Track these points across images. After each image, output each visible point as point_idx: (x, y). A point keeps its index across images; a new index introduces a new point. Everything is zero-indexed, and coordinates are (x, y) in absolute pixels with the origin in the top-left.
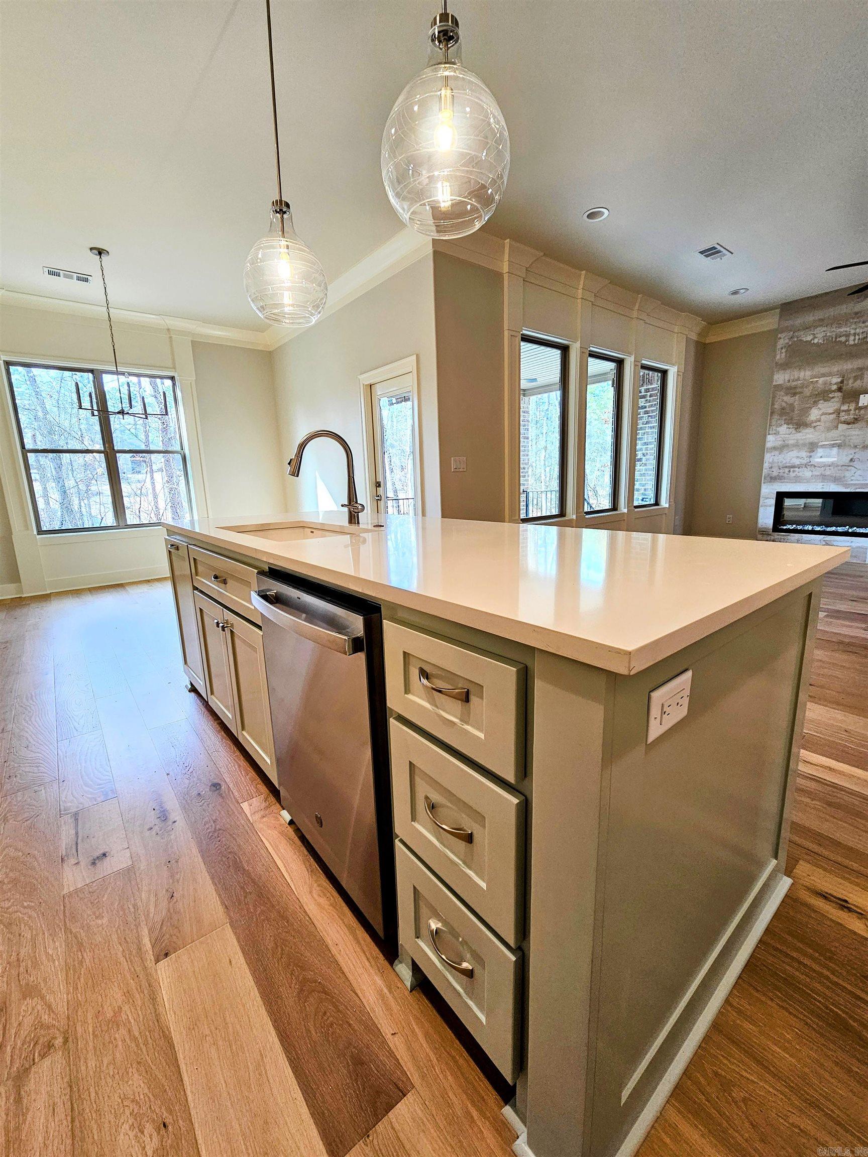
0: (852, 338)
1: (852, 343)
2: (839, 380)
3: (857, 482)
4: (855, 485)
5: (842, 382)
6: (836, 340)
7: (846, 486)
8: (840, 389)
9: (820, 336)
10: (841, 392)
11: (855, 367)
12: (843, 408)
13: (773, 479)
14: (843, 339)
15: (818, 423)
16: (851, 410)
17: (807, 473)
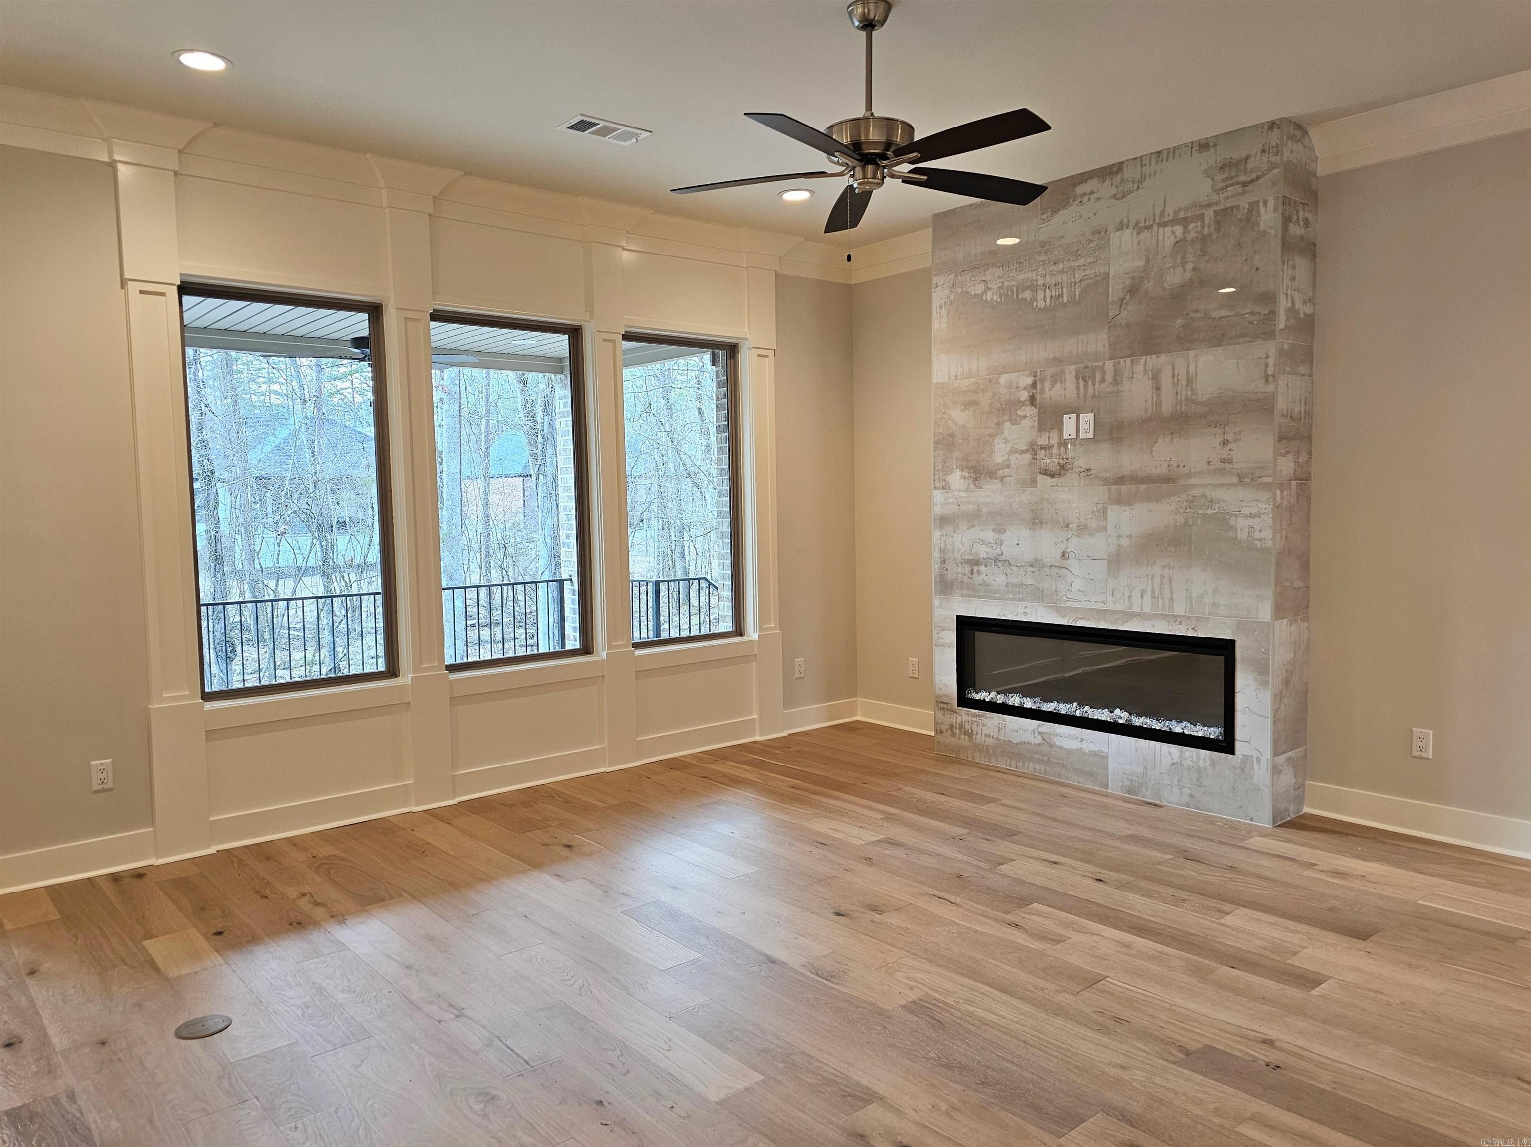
0: (1040, 295)
1: (1041, 304)
2: (1029, 381)
3: (1075, 605)
4: (1075, 609)
5: (1034, 385)
6: (1017, 296)
7: (1060, 610)
8: (1032, 400)
9: (994, 285)
10: (1035, 406)
11: (1051, 357)
12: (1043, 441)
13: (946, 586)
14: (1027, 295)
15: (1006, 471)
16: (1052, 446)
17: (997, 577)
